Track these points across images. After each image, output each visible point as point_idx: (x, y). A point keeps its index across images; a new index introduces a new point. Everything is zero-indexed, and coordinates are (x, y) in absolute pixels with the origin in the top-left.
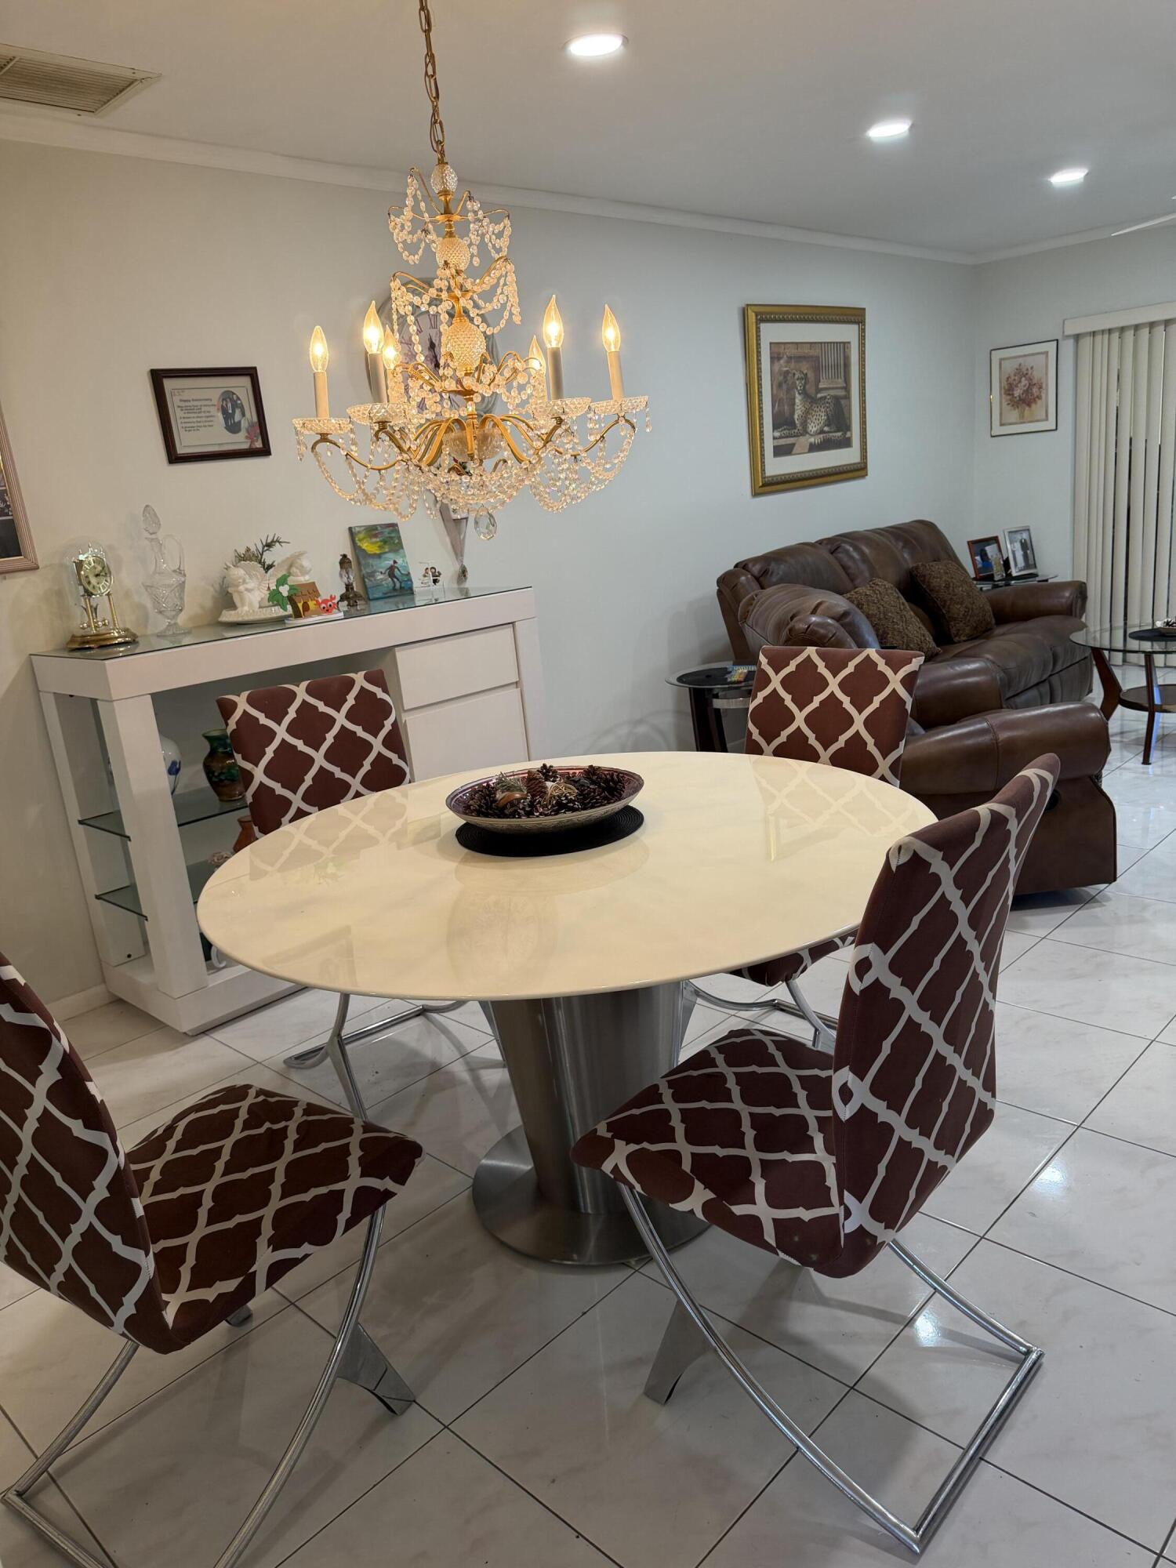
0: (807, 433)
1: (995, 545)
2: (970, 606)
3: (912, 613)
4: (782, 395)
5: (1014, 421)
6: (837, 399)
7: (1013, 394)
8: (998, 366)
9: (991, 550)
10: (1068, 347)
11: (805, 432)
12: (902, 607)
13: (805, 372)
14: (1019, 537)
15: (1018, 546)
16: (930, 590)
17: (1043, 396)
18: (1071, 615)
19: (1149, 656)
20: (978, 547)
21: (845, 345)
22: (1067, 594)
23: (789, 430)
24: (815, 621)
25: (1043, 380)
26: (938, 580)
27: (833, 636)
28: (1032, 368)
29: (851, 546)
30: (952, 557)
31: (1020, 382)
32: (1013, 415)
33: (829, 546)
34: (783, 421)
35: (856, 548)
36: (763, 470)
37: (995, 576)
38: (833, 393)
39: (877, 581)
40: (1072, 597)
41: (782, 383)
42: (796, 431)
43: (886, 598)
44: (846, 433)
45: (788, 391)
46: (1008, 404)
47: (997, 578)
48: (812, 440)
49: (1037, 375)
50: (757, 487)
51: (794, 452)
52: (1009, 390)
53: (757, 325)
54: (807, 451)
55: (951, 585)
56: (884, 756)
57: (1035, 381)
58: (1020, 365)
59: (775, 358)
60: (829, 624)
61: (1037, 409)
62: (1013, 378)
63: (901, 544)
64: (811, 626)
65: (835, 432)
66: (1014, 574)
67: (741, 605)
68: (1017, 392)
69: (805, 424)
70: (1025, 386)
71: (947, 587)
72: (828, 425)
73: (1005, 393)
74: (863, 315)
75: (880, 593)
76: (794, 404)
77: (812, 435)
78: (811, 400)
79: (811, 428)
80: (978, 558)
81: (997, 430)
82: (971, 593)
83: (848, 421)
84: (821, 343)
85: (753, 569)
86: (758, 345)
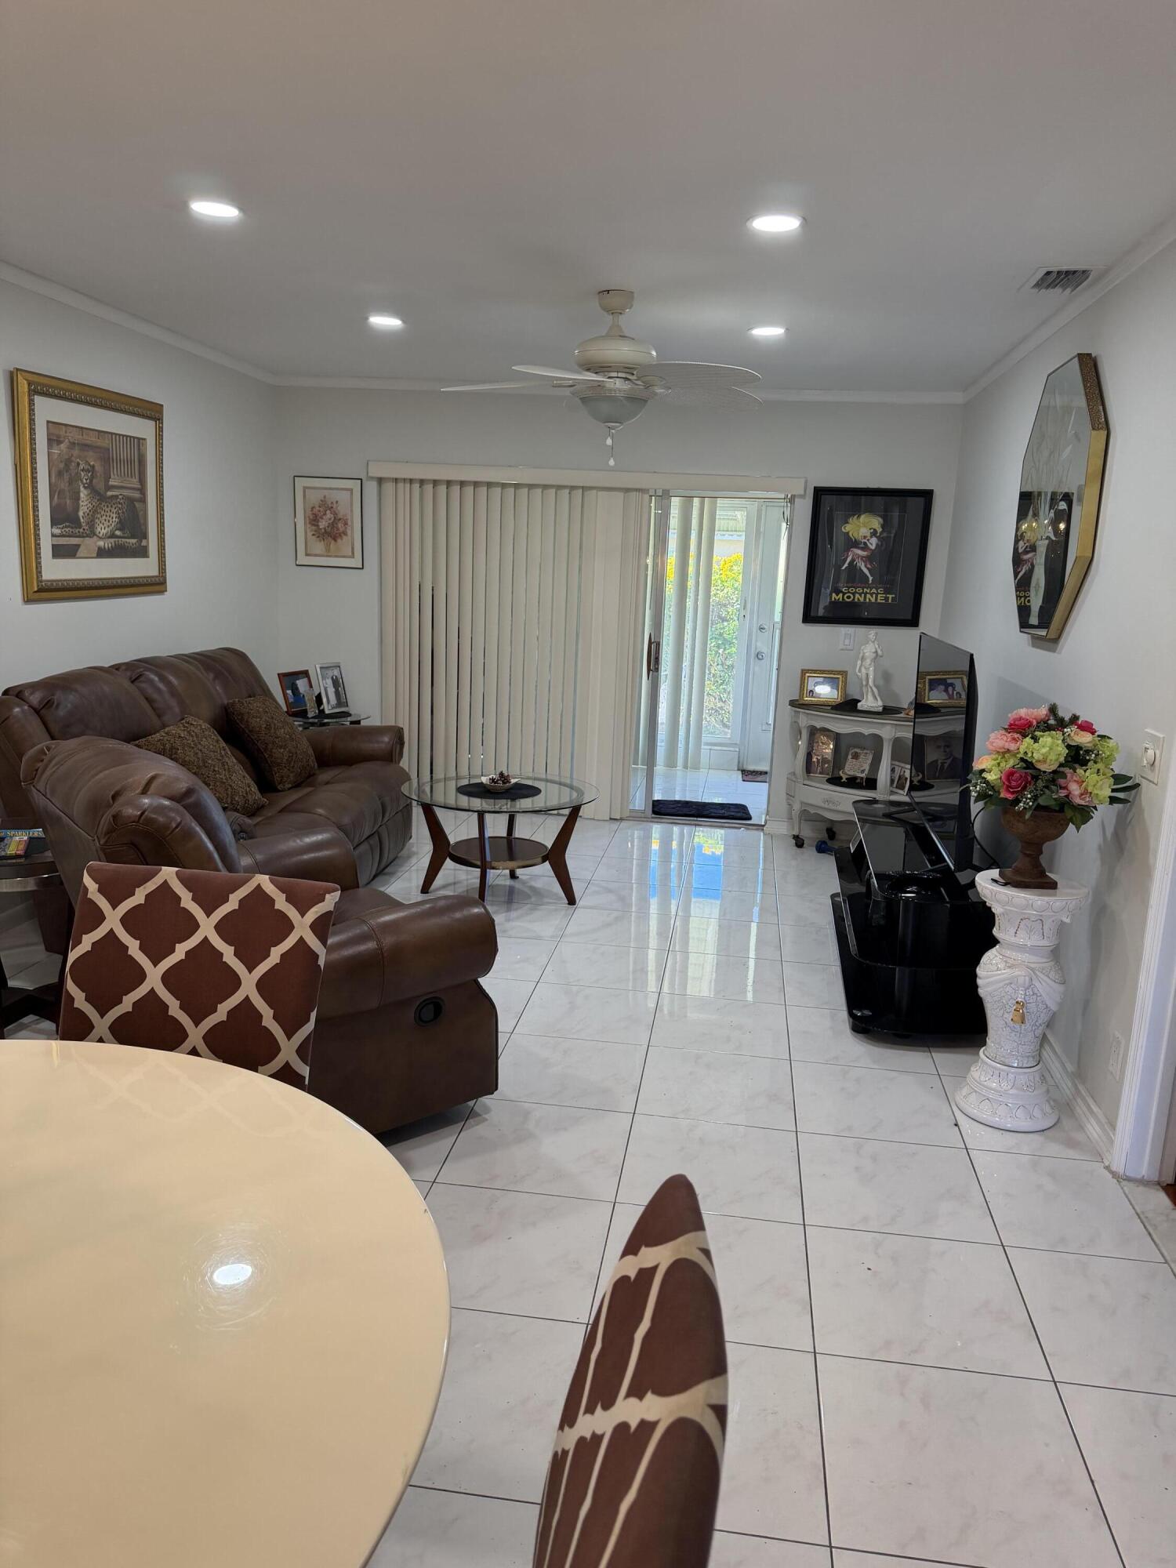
0: (95, 534)
1: (306, 680)
2: (293, 750)
3: (235, 760)
4: (63, 485)
5: (318, 552)
6: (131, 501)
7: (318, 526)
8: (302, 493)
9: (301, 684)
10: (371, 488)
11: (92, 533)
12: (223, 752)
13: (92, 463)
14: (330, 673)
15: (329, 682)
16: (250, 731)
17: (349, 532)
18: (392, 761)
19: (481, 815)
20: (289, 679)
21: (140, 441)
22: (386, 739)
23: (72, 528)
24: (151, 805)
25: (349, 517)
26: (258, 720)
27: (176, 827)
28: (337, 502)
29: (156, 675)
30: (266, 692)
31: (325, 514)
32: (318, 546)
33: (129, 674)
34: (63, 517)
35: (162, 678)
36: (39, 573)
37: (309, 713)
38: (126, 493)
39: (190, 719)
40: (391, 743)
41: (62, 471)
42: (81, 530)
43: (204, 742)
44: (141, 542)
45: (70, 483)
46: (313, 535)
47: (310, 715)
48: (101, 543)
49: (342, 510)
50: (30, 592)
51: (78, 555)
52: (314, 520)
53: (29, 395)
54: (95, 555)
55: (273, 726)
56: (289, 1036)
57: (340, 516)
58: (325, 497)
59: (53, 440)
60: (166, 807)
61: (344, 544)
62: (318, 508)
63: (211, 676)
64: (146, 813)
65: (129, 538)
66: (327, 712)
67: (24, 759)
68: (323, 524)
69: (92, 524)
70: (330, 519)
71: (268, 728)
72: (120, 530)
73: (310, 523)
74: (161, 412)
75: (197, 736)
76: (78, 498)
77: (100, 538)
78: (100, 497)
79: (99, 529)
80: (289, 692)
81: (302, 560)
82: (294, 736)
83: (143, 527)
84: (112, 434)
85: (31, 698)
86: (32, 421)
